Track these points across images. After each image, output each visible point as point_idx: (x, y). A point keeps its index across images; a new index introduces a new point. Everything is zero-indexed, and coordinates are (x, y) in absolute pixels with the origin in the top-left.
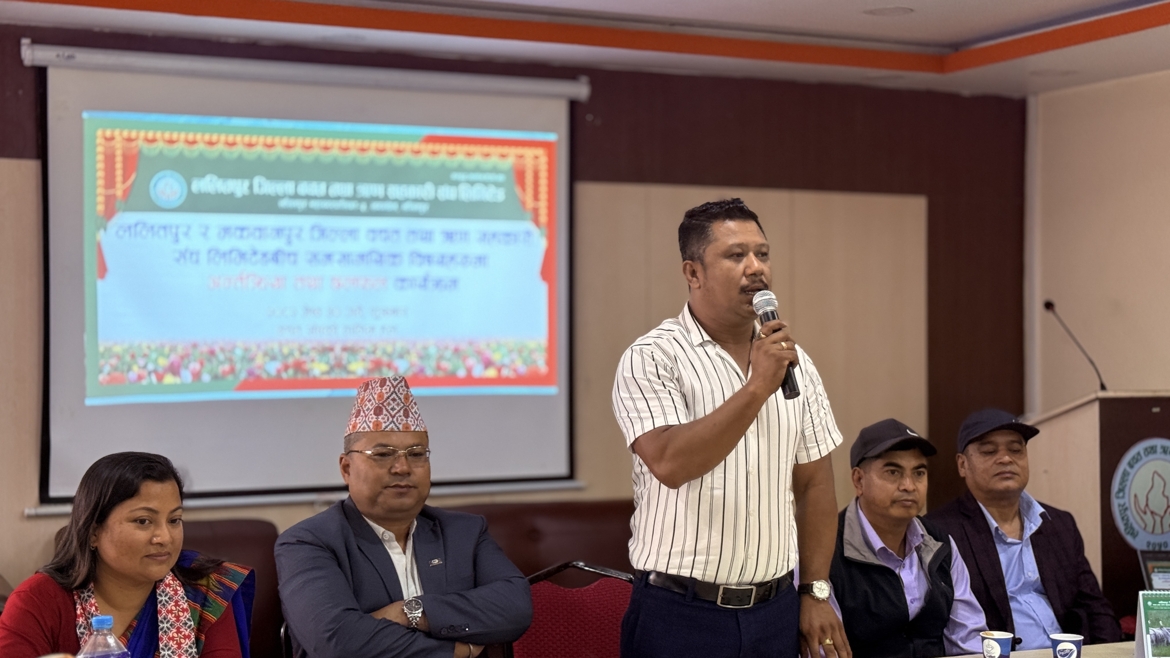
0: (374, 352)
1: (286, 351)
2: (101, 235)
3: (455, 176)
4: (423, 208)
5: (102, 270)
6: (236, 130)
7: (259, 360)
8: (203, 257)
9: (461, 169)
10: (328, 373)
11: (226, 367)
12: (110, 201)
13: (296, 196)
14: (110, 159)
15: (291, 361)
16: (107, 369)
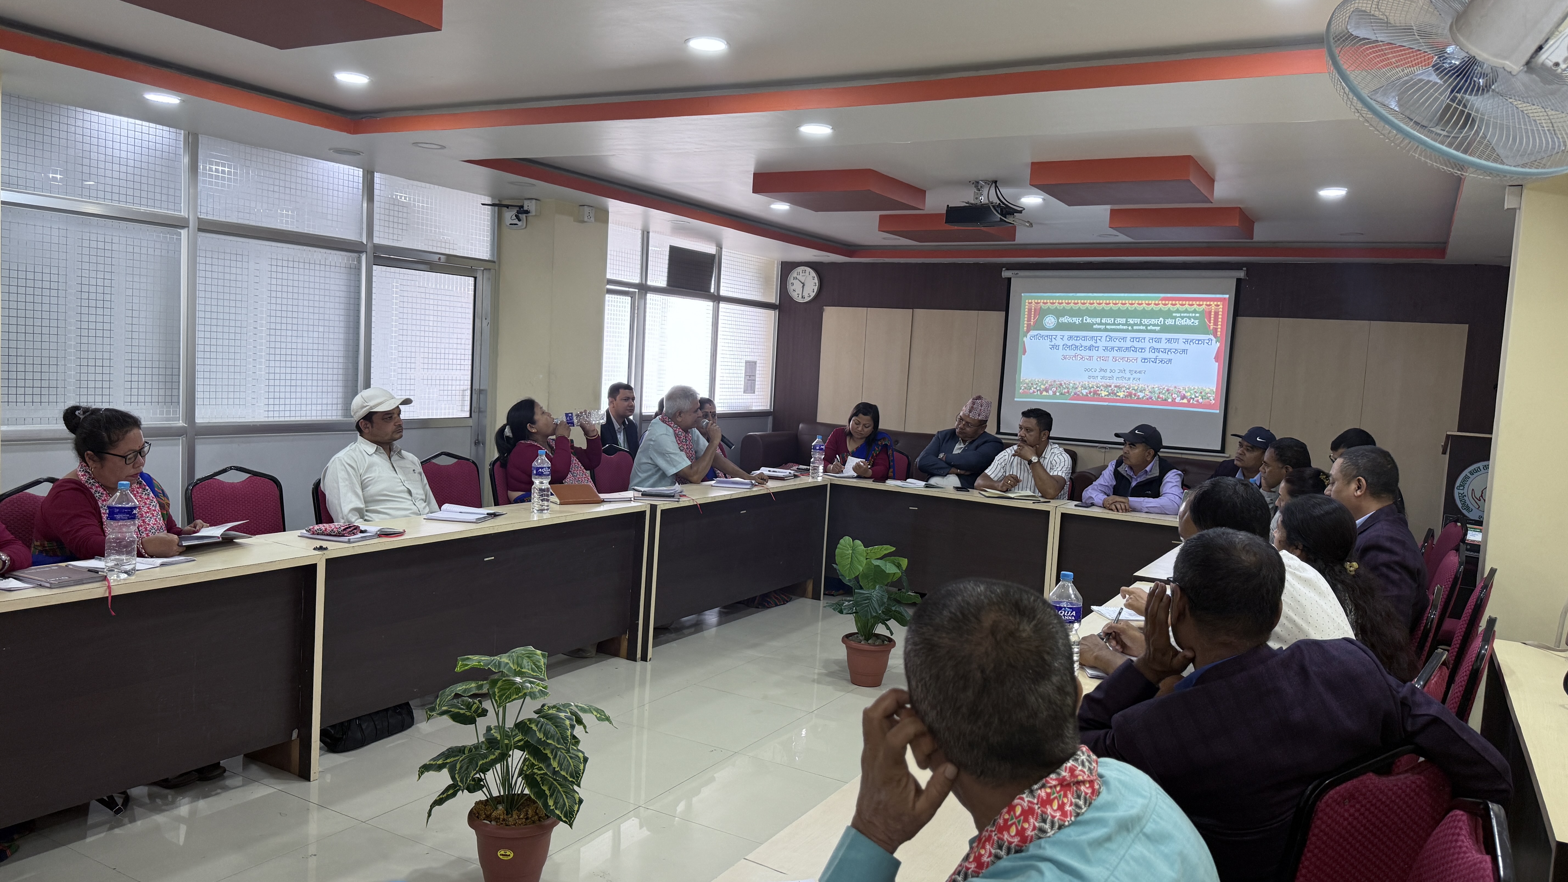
0: (1129, 389)
1: (1090, 386)
2: (1025, 339)
3: (1174, 315)
4: (1158, 328)
5: (1024, 352)
6: (1079, 298)
7: (1079, 389)
8: (1061, 347)
9: (1178, 311)
10: (1108, 395)
11: (1066, 390)
12: (1029, 325)
13: (1101, 324)
14: (1030, 310)
15: (1092, 389)
16: (1023, 388)
